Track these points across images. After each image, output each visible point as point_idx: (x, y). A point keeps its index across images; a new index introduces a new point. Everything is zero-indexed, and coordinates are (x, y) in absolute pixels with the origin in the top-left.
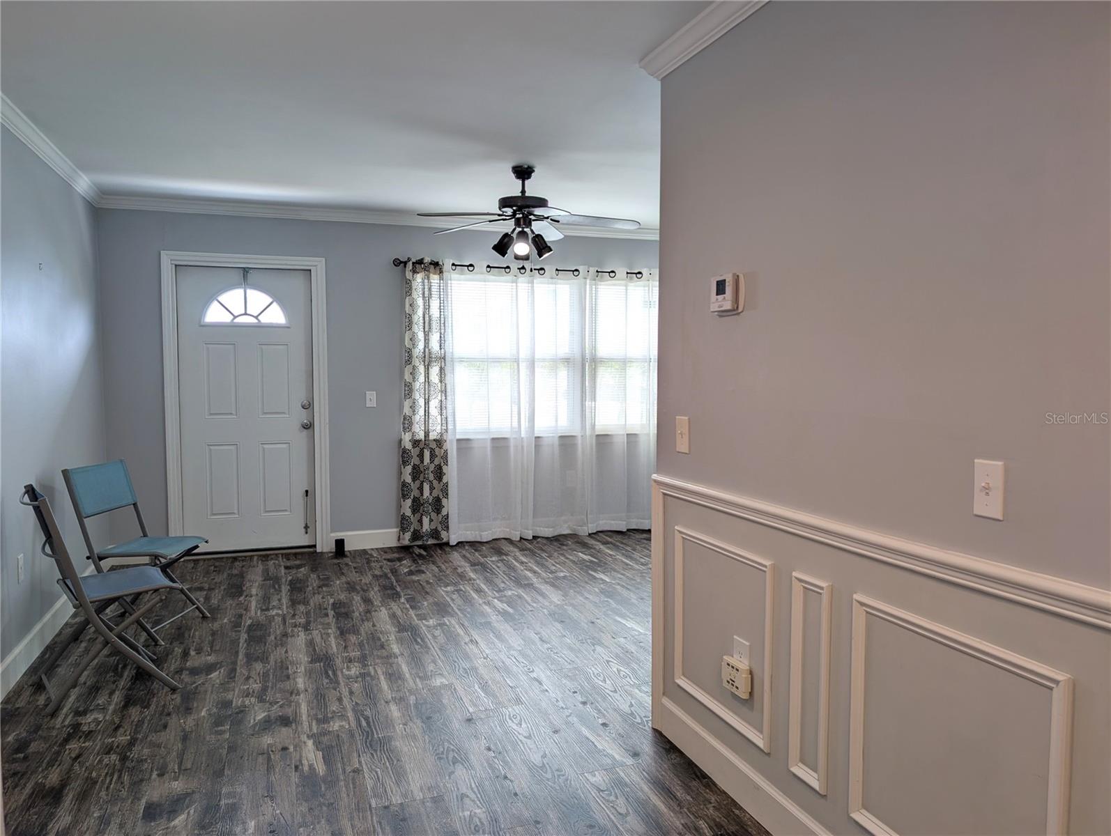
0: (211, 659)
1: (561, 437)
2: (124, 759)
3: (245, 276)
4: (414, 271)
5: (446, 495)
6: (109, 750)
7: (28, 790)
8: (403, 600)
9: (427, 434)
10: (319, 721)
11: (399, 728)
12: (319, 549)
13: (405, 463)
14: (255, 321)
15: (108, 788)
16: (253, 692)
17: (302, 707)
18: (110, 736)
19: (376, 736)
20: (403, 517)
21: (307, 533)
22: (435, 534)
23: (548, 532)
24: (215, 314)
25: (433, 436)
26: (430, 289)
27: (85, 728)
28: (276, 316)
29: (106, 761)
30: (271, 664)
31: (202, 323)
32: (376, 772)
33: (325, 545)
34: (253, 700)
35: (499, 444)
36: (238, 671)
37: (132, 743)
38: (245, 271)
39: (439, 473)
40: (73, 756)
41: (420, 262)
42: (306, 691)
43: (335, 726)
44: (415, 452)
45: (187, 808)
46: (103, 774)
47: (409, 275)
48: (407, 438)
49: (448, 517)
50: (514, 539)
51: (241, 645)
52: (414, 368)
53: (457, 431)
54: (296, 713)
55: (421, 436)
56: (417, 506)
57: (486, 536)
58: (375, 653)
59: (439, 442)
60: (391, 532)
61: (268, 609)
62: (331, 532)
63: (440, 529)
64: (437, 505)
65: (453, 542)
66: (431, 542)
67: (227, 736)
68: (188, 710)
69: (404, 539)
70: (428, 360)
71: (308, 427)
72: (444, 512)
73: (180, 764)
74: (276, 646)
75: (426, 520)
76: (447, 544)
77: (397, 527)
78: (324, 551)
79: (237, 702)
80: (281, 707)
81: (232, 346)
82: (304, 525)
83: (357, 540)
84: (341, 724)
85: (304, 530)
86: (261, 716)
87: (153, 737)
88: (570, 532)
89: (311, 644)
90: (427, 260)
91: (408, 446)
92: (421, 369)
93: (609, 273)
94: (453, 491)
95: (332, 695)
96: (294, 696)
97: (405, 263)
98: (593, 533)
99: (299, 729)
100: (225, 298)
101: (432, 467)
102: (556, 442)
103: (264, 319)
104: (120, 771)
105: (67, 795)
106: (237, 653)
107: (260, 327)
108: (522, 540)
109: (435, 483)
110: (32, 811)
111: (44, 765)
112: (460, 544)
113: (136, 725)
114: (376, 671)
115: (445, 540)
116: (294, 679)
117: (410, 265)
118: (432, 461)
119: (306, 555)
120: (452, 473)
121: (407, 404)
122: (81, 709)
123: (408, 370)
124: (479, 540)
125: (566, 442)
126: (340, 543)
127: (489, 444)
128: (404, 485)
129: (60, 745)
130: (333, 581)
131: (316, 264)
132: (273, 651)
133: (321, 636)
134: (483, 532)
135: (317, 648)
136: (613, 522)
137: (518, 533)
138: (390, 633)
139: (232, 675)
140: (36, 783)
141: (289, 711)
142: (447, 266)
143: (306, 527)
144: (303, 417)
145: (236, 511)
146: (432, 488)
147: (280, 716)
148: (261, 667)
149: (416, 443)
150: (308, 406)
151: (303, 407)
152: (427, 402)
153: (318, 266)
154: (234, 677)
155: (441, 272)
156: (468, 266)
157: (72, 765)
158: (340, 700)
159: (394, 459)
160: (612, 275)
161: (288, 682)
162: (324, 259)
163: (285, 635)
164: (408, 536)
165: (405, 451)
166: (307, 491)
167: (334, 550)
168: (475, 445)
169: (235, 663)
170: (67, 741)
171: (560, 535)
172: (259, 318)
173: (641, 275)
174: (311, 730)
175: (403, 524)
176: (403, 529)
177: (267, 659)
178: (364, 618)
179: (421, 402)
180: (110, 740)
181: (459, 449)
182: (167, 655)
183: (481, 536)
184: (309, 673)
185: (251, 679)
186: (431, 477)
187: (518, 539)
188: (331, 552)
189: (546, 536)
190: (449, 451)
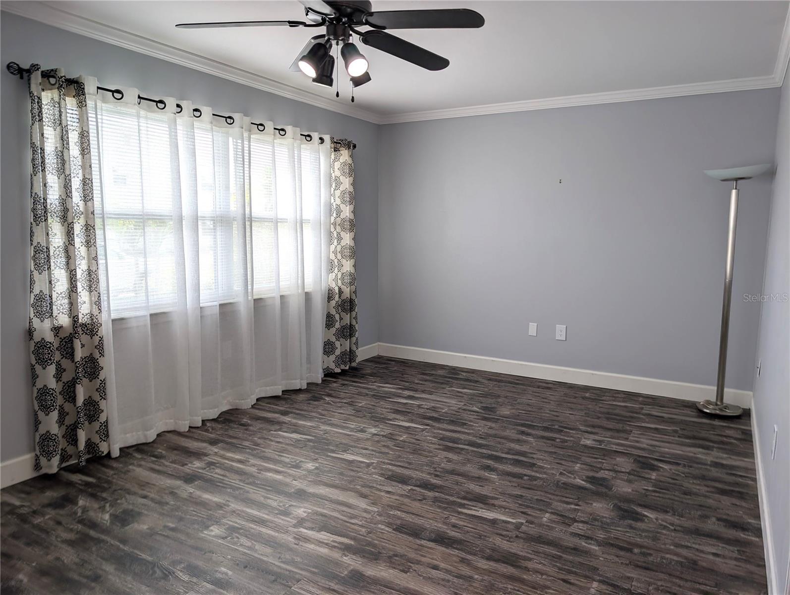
1: (221, 305)
5: (104, 397)
9: (75, 319)
13: (41, 362)
20: (44, 437)
22: (94, 448)
23: (214, 413)
25: (82, 319)
35: (159, 320)
39: (94, 369)
44: (59, 345)
47: (36, 89)
48: (45, 326)
49: (107, 423)
50: (183, 430)
53: (111, 309)
55: (64, 320)
56: (60, 417)
57: (151, 436)
59: (92, 326)
63: (97, 440)
64: (92, 410)
65: (116, 452)
69: (51, 467)
72: (102, 418)
76: (108, 456)
77: (30, 451)
88: (231, 408)
90: (62, 73)
91: (49, 337)
92: (59, 229)
93: (258, 125)
94: (113, 388)
97: (30, 72)
98: (254, 405)
102: (217, 309)
108: (194, 430)
109: (84, 381)
115: (105, 453)
117: (36, 76)
120: (112, 366)
121: (40, 277)
123: (42, 229)
124: (144, 441)
125: (226, 310)
127: (148, 322)
128: (42, 391)
134: (147, 431)
136: (268, 388)
137: (185, 422)
142: (90, 87)
149: (57, 330)
155: (81, 96)
156: (114, 92)
160: (261, 128)
164: (56, 461)
165: (39, 345)
168: (131, 324)
171: (219, 415)
173: (284, 133)
175: (44, 445)
176: (45, 453)
181: (115, 333)
183: (145, 436)
187: (188, 429)
189: (211, 418)
190: (104, 339)
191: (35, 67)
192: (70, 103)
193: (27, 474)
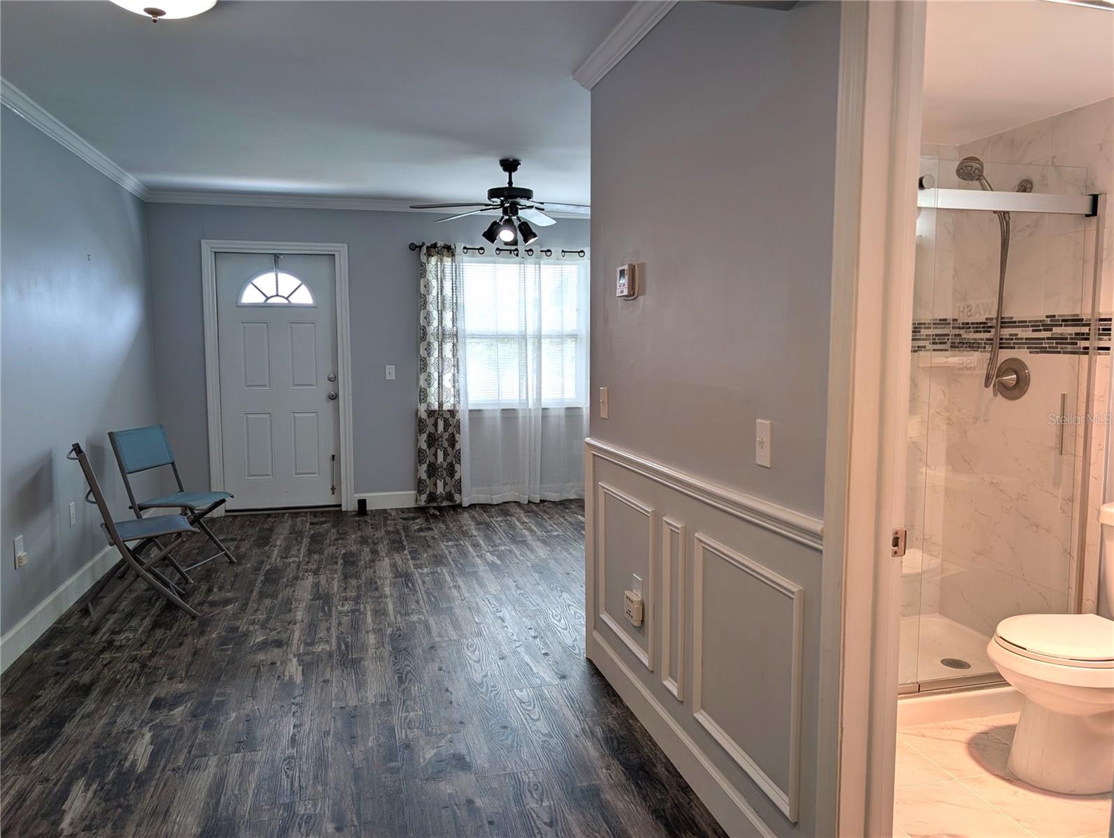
0: (229, 595)
1: (567, 409)
2: (144, 666)
3: (276, 262)
4: (429, 255)
5: (459, 462)
6: (134, 659)
7: (65, 686)
8: (406, 552)
9: (441, 405)
10: (307, 644)
11: (371, 651)
12: (344, 509)
13: (421, 431)
14: (286, 301)
15: (127, 686)
16: (259, 621)
17: (296, 633)
18: (137, 650)
19: (350, 656)
20: (420, 481)
21: (333, 493)
22: (450, 497)
23: (554, 496)
24: (250, 296)
25: (447, 407)
26: (443, 271)
27: (118, 644)
28: (304, 297)
29: (130, 667)
30: (279, 599)
31: (239, 305)
32: (343, 683)
33: (349, 505)
34: (256, 627)
35: (509, 414)
36: (250, 605)
37: (152, 656)
38: (276, 256)
39: (453, 441)
40: (105, 663)
41: (434, 246)
42: (303, 621)
43: (319, 648)
44: (430, 422)
45: (186, 702)
46: (125, 677)
47: (423, 258)
48: (423, 408)
49: (461, 481)
50: (522, 503)
51: (257, 585)
52: (429, 344)
53: (469, 402)
54: (289, 637)
55: (436, 406)
56: (432, 470)
57: (497, 499)
58: (369, 594)
59: (452, 413)
60: (409, 494)
61: (287, 557)
62: (355, 493)
63: (453, 492)
64: (451, 471)
65: (465, 504)
66: (444, 504)
67: (229, 652)
68: (202, 633)
69: (420, 501)
70: (442, 336)
71: (334, 397)
72: (457, 476)
73: (187, 672)
74: (287, 586)
75: (440, 484)
76: (460, 506)
77: (415, 490)
78: (349, 510)
79: (243, 628)
80: (278, 633)
81: (266, 324)
82: (330, 487)
83: (378, 500)
84: (324, 647)
85: (331, 491)
86: (260, 639)
87: (170, 652)
88: (577, 497)
89: (316, 586)
90: (440, 244)
91: (424, 415)
92: (436, 345)
94: (465, 457)
95: (324, 625)
96: (291, 625)
97: (420, 247)
99: (289, 649)
100: (258, 281)
101: (446, 436)
102: (563, 413)
103: (294, 300)
104: (139, 676)
105: (95, 690)
106: (252, 591)
107: (290, 307)
108: (531, 504)
109: (449, 450)
110: (67, 700)
111: (81, 669)
112: (472, 506)
113: (159, 643)
114: (365, 608)
115: (458, 502)
116: (295, 612)
117: (424, 249)
118: (445, 430)
119: (333, 514)
120: (464, 441)
121: (423, 377)
122: (117, 629)
123: (423, 346)
124: (490, 502)
126: (362, 503)
127: (499, 414)
128: (420, 451)
129: (95, 655)
130: (349, 535)
131: (338, 249)
132: (282, 591)
133: (327, 579)
134: (493, 495)
135: (320, 589)
137: (526, 497)
138: (386, 579)
139: (244, 608)
140: (73, 681)
141: (284, 636)
142: (459, 249)
143: (333, 489)
144: (328, 388)
145: (270, 473)
146: (446, 455)
147: (276, 640)
148: (270, 602)
149: (431, 413)
150: (334, 379)
151: (329, 380)
152: (440, 377)
153: (341, 251)
154: (245, 609)
155: (453, 255)
156: (479, 249)
157: (103, 670)
158: (328, 629)
159: (412, 428)
161: (289, 615)
162: (346, 245)
163: (296, 578)
164: (424, 497)
165: (420, 421)
166: (333, 456)
167: (357, 509)
168: (486, 415)
169: (248, 599)
170: (102, 652)
171: (566, 500)
172: (289, 299)
174: (298, 650)
175: (420, 486)
176: (420, 492)
177: (276, 596)
178: (368, 566)
179: (436, 375)
180: (135, 653)
181: (471, 419)
182: (194, 591)
183: (491, 499)
184: (309, 608)
185: (259, 612)
186: (446, 444)
187: (527, 502)
188: (355, 511)
189: (553, 500)
190: (461, 421)
191: (423, 244)
192: (448, 261)
193: (412, 505)
